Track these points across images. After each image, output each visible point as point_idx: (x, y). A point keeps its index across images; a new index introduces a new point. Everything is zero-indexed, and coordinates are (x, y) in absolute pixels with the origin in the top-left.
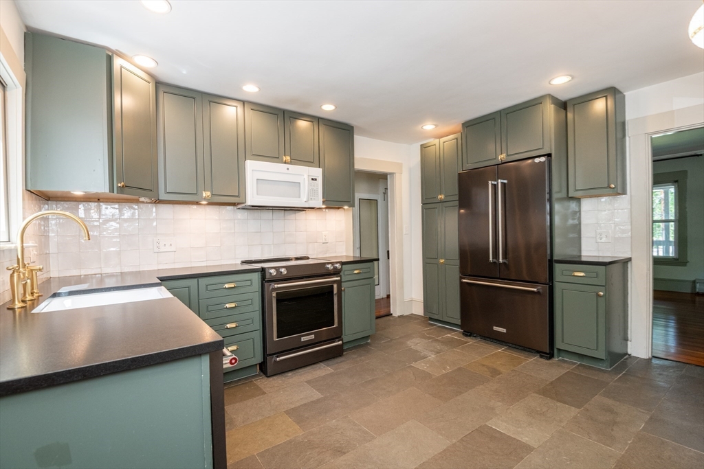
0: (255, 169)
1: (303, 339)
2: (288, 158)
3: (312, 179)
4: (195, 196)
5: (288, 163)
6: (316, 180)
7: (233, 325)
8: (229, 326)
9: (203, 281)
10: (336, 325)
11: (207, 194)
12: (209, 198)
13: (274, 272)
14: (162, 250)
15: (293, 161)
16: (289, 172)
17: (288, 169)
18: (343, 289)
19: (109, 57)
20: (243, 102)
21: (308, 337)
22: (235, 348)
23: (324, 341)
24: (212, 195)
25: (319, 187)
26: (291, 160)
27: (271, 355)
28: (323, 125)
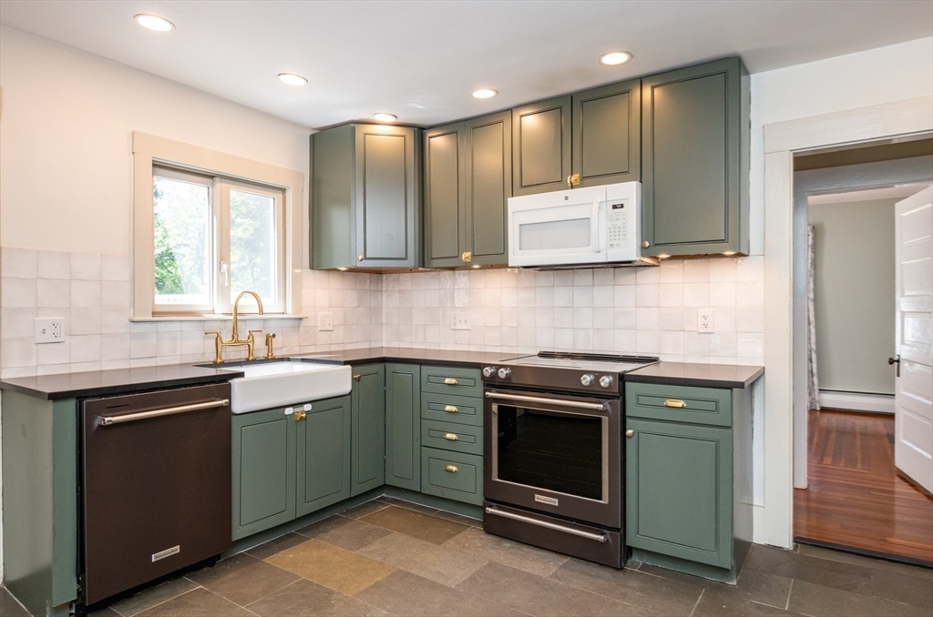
0: (522, 209)
1: (539, 498)
2: (576, 176)
3: (615, 207)
4: (456, 260)
5: (577, 187)
6: (622, 206)
7: (454, 437)
8: (449, 436)
9: (426, 370)
10: (605, 501)
11: (466, 256)
12: (468, 260)
13: (488, 372)
14: (459, 327)
15: (586, 180)
16: (566, 202)
17: (566, 198)
18: (629, 432)
19: (353, 131)
20: (511, 110)
21: (546, 499)
22: (454, 468)
23: (578, 521)
24: (473, 255)
25: (631, 218)
26: (583, 178)
27: (490, 500)
28: (653, 88)
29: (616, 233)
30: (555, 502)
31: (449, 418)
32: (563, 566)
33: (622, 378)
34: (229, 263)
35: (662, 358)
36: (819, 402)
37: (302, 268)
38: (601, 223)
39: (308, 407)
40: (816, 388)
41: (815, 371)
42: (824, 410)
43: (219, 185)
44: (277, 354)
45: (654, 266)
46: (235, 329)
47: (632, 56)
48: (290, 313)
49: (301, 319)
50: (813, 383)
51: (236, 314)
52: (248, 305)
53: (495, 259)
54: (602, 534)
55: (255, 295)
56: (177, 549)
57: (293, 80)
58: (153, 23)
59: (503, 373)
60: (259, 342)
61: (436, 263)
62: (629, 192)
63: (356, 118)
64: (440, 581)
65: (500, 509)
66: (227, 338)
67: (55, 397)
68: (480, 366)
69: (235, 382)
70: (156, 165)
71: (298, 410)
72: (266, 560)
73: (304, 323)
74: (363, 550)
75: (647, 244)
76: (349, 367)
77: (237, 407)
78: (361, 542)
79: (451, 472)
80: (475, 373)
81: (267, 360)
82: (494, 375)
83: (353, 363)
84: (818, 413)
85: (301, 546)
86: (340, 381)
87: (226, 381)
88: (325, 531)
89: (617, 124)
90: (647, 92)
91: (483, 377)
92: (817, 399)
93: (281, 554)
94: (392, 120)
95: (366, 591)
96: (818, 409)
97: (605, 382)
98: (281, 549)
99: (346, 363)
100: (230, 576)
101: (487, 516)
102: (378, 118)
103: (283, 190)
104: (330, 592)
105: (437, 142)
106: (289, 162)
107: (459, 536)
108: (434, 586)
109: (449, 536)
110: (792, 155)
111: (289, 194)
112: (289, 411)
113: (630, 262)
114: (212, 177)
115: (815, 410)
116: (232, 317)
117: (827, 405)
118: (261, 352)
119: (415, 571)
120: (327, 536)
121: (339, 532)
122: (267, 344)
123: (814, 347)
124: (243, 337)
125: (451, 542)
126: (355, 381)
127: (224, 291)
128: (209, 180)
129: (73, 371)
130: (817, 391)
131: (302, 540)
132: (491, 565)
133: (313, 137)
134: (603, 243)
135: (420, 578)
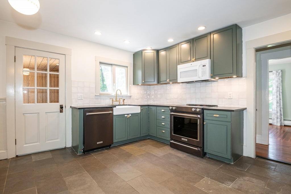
0: (181, 68)
1: (183, 139)
3: (203, 66)
4: (166, 81)
5: (194, 61)
6: (205, 66)
7: (164, 124)
9: (158, 108)
10: (198, 140)
11: (168, 80)
12: (169, 81)
13: (171, 108)
14: (168, 98)
15: (196, 60)
16: (191, 66)
17: (191, 65)
18: (205, 123)
19: (142, 52)
20: (178, 44)
21: (185, 139)
22: (164, 131)
23: (192, 145)
24: (170, 80)
25: (208, 69)
26: (195, 59)
27: (172, 139)
28: (213, 35)
29: (204, 73)
30: (186, 140)
31: (163, 119)
32: (187, 156)
33: (203, 109)
34: (115, 83)
35: (218, 106)
36: (284, 124)
37: (131, 84)
38: (200, 70)
39: (130, 115)
40: (283, 119)
41: (282, 114)
42: (285, 126)
43: (114, 66)
44: (125, 104)
45: (216, 81)
46: (116, 98)
47: (205, 27)
48: (129, 95)
49: (131, 96)
50: (281, 117)
51: (116, 95)
52: (119, 93)
53: (175, 81)
54: (198, 148)
55: (120, 90)
56: (102, 142)
57: (127, 42)
58: (98, 33)
59: (174, 108)
60: (121, 101)
61: (162, 82)
62: (207, 62)
63: (143, 49)
64: (157, 155)
65: (174, 141)
66: (114, 100)
67: (79, 109)
68: (169, 107)
69: (114, 108)
70: (100, 63)
71: (128, 115)
72: (120, 148)
73: (132, 97)
74: (141, 148)
75: (212, 75)
76: (140, 107)
77: (115, 114)
78: (141, 146)
79: (163, 132)
80: (168, 108)
81: (123, 105)
82: (172, 109)
83: (141, 106)
84: (283, 127)
85: (128, 146)
86: (138, 110)
87: (112, 108)
88: (134, 143)
89: (204, 44)
90: (212, 36)
91: (170, 110)
92: (283, 122)
93: (124, 147)
94: (151, 49)
95: (140, 155)
96: (283, 125)
97: (198, 110)
98: (124, 146)
99: (139, 106)
100: (113, 149)
101: (171, 143)
102: (147, 49)
103: (127, 67)
104: (132, 155)
105: (162, 53)
106: (128, 61)
107: (164, 147)
108: (155, 156)
109: (162, 147)
110: (254, 49)
111: (128, 68)
112: (126, 116)
113: (208, 80)
114: (112, 65)
115: (282, 126)
116: (115, 95)
117: (286, 124)
118: (122, 103)
119: (152, 153)
120: (134, 144)
121: (138, 144)
122: (123, 101)
123: (282, 107)
124: (118, 100)
125: (162, 148)
126: (141, 110)
127: (114, 90)
128: (111, 66)
129: (84, 105)
130: (283, 120)
131: (129, 145)
132: (170, 154)
133: (134, 54)
134: (200, 75)
135: (152, 154)
